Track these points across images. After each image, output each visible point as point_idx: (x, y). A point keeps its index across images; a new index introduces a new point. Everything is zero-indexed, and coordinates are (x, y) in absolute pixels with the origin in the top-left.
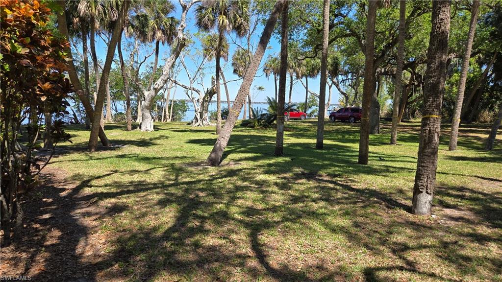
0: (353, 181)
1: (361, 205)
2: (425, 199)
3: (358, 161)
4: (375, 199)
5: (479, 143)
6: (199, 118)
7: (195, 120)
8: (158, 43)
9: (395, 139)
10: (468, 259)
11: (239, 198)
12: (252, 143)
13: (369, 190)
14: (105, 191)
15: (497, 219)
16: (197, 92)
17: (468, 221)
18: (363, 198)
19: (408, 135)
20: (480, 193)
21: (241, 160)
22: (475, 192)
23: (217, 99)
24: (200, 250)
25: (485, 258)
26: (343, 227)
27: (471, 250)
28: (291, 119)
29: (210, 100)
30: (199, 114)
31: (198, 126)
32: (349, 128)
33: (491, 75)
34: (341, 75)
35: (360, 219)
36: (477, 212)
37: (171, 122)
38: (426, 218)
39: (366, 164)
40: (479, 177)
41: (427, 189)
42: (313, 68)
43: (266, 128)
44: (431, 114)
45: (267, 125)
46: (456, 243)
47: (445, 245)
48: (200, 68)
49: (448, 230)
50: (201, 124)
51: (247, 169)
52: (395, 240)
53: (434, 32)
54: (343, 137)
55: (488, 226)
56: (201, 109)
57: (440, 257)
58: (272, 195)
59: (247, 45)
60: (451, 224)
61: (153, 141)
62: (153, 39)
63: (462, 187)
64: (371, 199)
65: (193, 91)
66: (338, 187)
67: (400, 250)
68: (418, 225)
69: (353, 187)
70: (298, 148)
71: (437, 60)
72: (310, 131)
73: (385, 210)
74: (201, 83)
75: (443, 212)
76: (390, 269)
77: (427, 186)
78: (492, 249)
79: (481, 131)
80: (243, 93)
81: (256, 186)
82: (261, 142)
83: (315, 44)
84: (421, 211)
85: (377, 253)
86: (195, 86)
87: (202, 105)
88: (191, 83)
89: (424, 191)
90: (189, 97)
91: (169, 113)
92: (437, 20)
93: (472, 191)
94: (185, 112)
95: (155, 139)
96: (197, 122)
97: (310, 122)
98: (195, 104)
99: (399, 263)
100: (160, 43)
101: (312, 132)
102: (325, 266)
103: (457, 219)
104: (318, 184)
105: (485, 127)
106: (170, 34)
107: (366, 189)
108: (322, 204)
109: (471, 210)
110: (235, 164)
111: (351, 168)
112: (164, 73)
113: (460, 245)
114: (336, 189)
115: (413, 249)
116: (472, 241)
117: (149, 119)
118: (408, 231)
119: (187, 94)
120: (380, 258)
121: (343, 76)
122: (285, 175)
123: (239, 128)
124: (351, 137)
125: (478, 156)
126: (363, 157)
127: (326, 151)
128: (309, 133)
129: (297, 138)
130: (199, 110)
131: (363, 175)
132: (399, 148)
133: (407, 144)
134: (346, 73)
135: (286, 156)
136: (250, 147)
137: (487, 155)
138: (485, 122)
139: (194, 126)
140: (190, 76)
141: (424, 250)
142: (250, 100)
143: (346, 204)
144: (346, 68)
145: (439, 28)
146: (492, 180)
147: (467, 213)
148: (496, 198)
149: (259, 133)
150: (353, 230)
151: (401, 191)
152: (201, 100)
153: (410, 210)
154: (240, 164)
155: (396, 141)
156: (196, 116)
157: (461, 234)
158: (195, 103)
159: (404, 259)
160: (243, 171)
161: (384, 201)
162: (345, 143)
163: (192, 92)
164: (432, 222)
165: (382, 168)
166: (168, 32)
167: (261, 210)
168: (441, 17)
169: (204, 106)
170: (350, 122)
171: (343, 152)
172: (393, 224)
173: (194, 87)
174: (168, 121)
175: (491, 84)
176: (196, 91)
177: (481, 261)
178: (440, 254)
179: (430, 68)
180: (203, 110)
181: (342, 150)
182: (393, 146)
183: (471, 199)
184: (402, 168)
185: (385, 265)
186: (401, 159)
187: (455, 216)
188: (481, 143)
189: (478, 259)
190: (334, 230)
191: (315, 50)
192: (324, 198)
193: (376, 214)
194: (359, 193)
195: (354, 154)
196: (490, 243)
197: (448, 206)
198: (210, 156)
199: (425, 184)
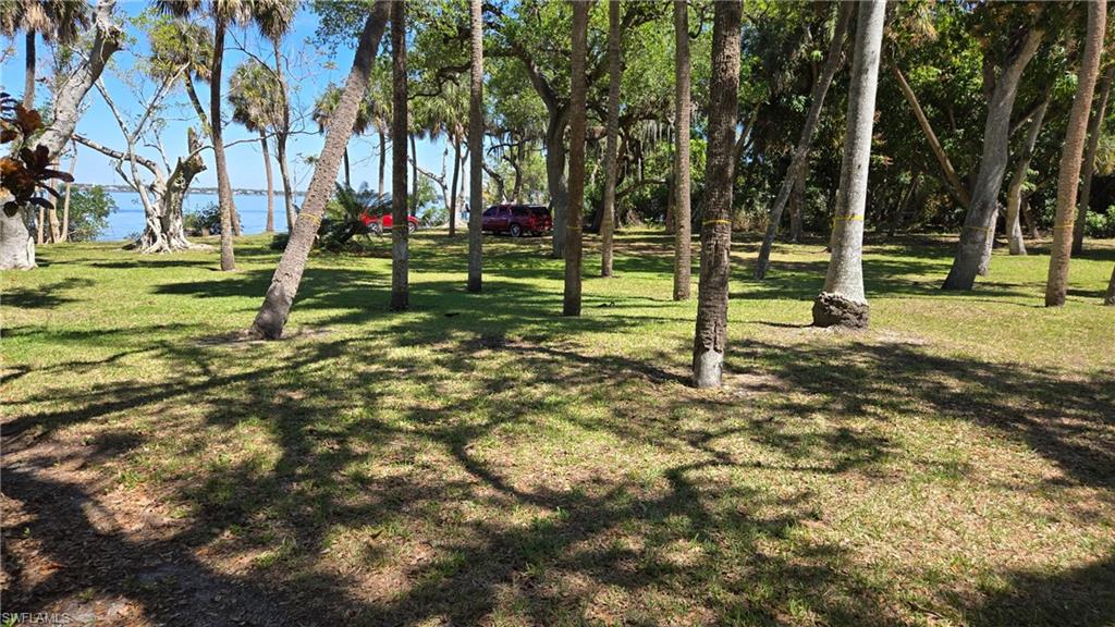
0: (576, 345)
1: (611, 382)
2: (713, 360)
3: (561, 310)
4: (630, 371)
5: (741, 267)
6: (157, 230)
7: (146, 237)
8: (31, 37)
9: (610, 266)
10: (794, 439)
11: (381, 394)
12: (323, 288)
13: (611, 357)
14: (47, 411)
15: (812, 382)
16: (148, 167)
17: (775, 389)
18: (609, 372)
19: (624, 258)
20: (776, 347)
21: (323, 323)
22: (769, 347)
23: (219, 184)
24: (374, 487)
25: (814, 434)
26: (600, 420)
27: (792, 426)
28: (385, 231)
29: (187, 185)
30: (157, 222)
31: (157, 251)
32: (513, 249)
33: (748, 145)
34: (489, 135)
35: (622, 405)
36: (781, 375)
37: (67, 244)
38: (716, 392)
39: (578, 314)
40: (765, 323)
41: (715, 344)
42: (430, 118)
43: (337, 253)
44: (717, 218)
45: (337, 246)
46: (771, 419)
47: (757, 424)
48: (152, 107)
49: (753, 404)
50: (166, 247)
51: (356, 339)
52: (687, 428)
53: (717, 77)
54: (509, 265)
55: (803, 393)
56: (161, 208)
57: (758, 441)
58: (445, 382)
59: (273, 56)
60: (755, 395)
61: (55, 293)
62: (17, 25)
63: (748, 340)
64: (624, 371)
65: (137, 165)
66: (559, 358)
67: (700, 439)
68: (710, 402)
69: (584, 355)
70: (431, 292)
71: (724, 127)
72: (435, 256)
73: (651, 386)
74: (156, 143)
75: (736, 381)
76: (698, 466)
77: (715, 338)
78: (819, 422)
79: (740, 246)
80: (326, 175)
81: (402, 370)
82: (344, 284)
83: (435, 66)
84: (707, 380)
85: (671, 449)
86: (138, 150)
87: (166, 198)
88: (129, 143)
89: (711, 347)
90: (126, 179)
91: (61, 219)
92: (721, 58)
93: (763, 345)
94: (103, 218)
95: (58, 286)
96: (155, 240)
97: (428, 237)
98: (145, 197)
99: (706, 457)
100: (38, 37)
101: (440, 259)
102: (604, 477)
103: (759, 388)
104: (521, 356)
105: (743, 240)
106: (67, 14)
107: (606, 357)
108: (545, 388)
109: (773, 373)
110: (318, 332)
111: (559, 324)
112: (60, 116)
113: (777, 423)
114: (557, 361)
115: (717, 436)
116: (791, 415)
117: (21, 237)
118: (701, 412)
119: (119, 170)
120: (678, 456)
121: (493, 138)
122: (444, 346)
123: (268, 253)
124: (524, 266)
125: (746, 290)
126: (572, 302)
127: (491, 296)
128: (434, 260)
129: (418, 272)
130: (158, 213)
131: (589, 334)
132: (619, 283)
133: (630, 274)
134: (499, 133)
135: (417, 309)
136: (322, 295)
137: (760, 289)
138: (742, 230)
139: (147, 252)
140: (124, 126)
141: (733, 435)
142: (287, 188)
143: (589, 383)
144: (500, 122)
145: (725, 71)
146: (785, 326)
147: (769, 377)
148: (801, 352)
149: (326, 264)
150: (620, 422)
151: (662, 355)
152: (161, 188)
153: (688, 382)
154: (330, 331)
155: (611, 270)
156: (149, 226)
157: (773, 407)
158: (144, 194)
159: (712, 451)
160: (351, 343)
161: (645, 373)
162: (519, 277)
163: (133, 166)
164: (727, 396)
165: (610, 319)
166: (62, 11)
167: (440, 410)
168: (727, 52)
169: (170, 201)
170: (511, 236)
171: (524, 296)
172: (674, 406)
173: (139, 154)
174: (60, 240)
175: (749, 161)
176: (145, 164)
177: (812, 439)
178: (756, 437)
179: (714, 139)
180: (169, 211)
181: (521, 293)
182: (607, 281)
183: (766, 357)
184: (643, 318)
185: (689, 462)
186: (632, 303)
187: (754, 384)
188: (744, 268)
189: (808, 436)
190: (589, 426)
191: (438, 80)
192: (544, 377)
193: (642, 394)
194: (598, 365)
195: (546, 299)
196: (814, 415)
197: (740, 371)
198: (258, 318)
199: (712, 336)
